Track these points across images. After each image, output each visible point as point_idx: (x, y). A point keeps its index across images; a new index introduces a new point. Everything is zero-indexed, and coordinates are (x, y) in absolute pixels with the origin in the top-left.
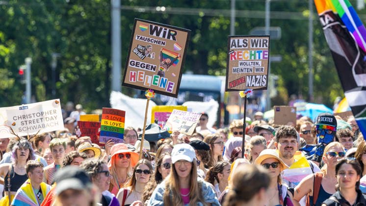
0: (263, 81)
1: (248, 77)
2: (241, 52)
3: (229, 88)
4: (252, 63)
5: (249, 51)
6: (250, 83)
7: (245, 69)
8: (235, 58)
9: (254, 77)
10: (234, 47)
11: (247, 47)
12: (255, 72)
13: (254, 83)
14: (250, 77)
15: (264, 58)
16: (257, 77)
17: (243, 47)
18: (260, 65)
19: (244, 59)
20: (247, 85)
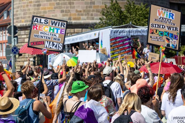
0: (59, 47)
1: (46, 42)
2: (43, 26)
3: (30, 45)
4: (51, 34)
5: (49, 27)
6: (48, 45)
7: (45, 37)
8: (37, 29)
9: (51, 43)
10: (36, 22)
11: (48, 24)
12: (53, 40)
13: (51, 47)
14: (49, 42)
15: (61, 33)
16: (54, 43)
17: (44, 24)
18: (58, 37)
19: (44, 31)
20: (45, 46)
